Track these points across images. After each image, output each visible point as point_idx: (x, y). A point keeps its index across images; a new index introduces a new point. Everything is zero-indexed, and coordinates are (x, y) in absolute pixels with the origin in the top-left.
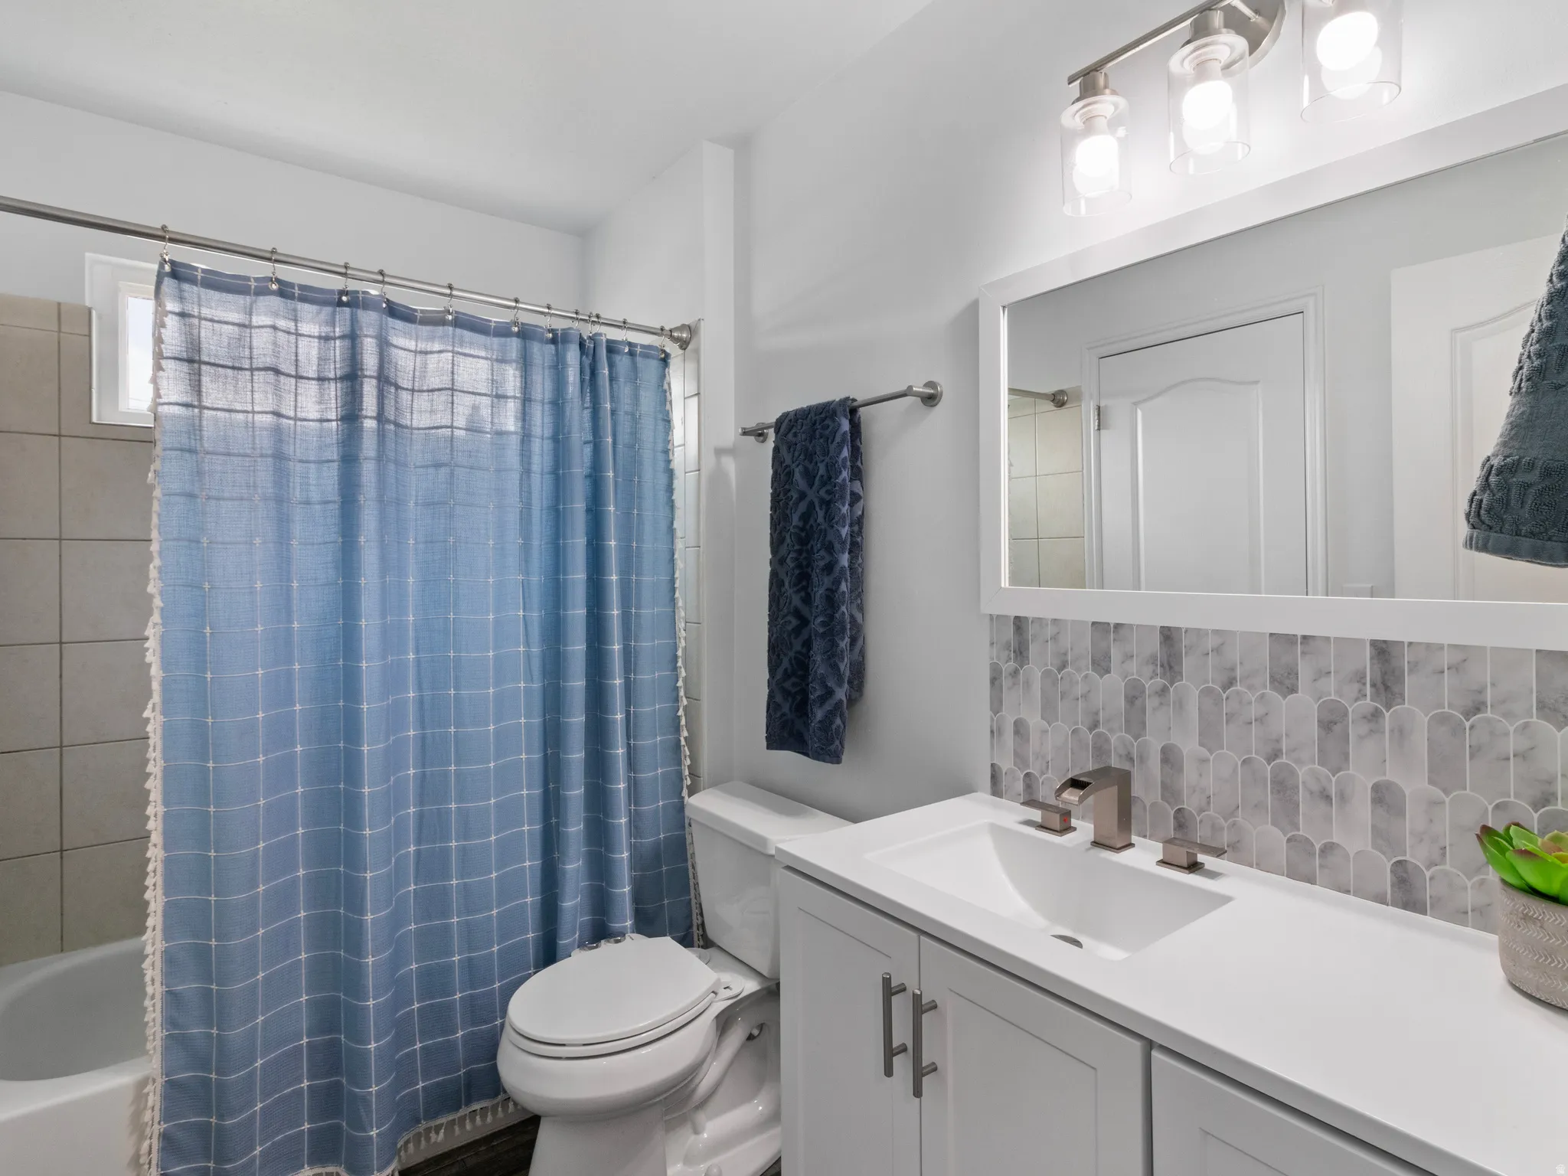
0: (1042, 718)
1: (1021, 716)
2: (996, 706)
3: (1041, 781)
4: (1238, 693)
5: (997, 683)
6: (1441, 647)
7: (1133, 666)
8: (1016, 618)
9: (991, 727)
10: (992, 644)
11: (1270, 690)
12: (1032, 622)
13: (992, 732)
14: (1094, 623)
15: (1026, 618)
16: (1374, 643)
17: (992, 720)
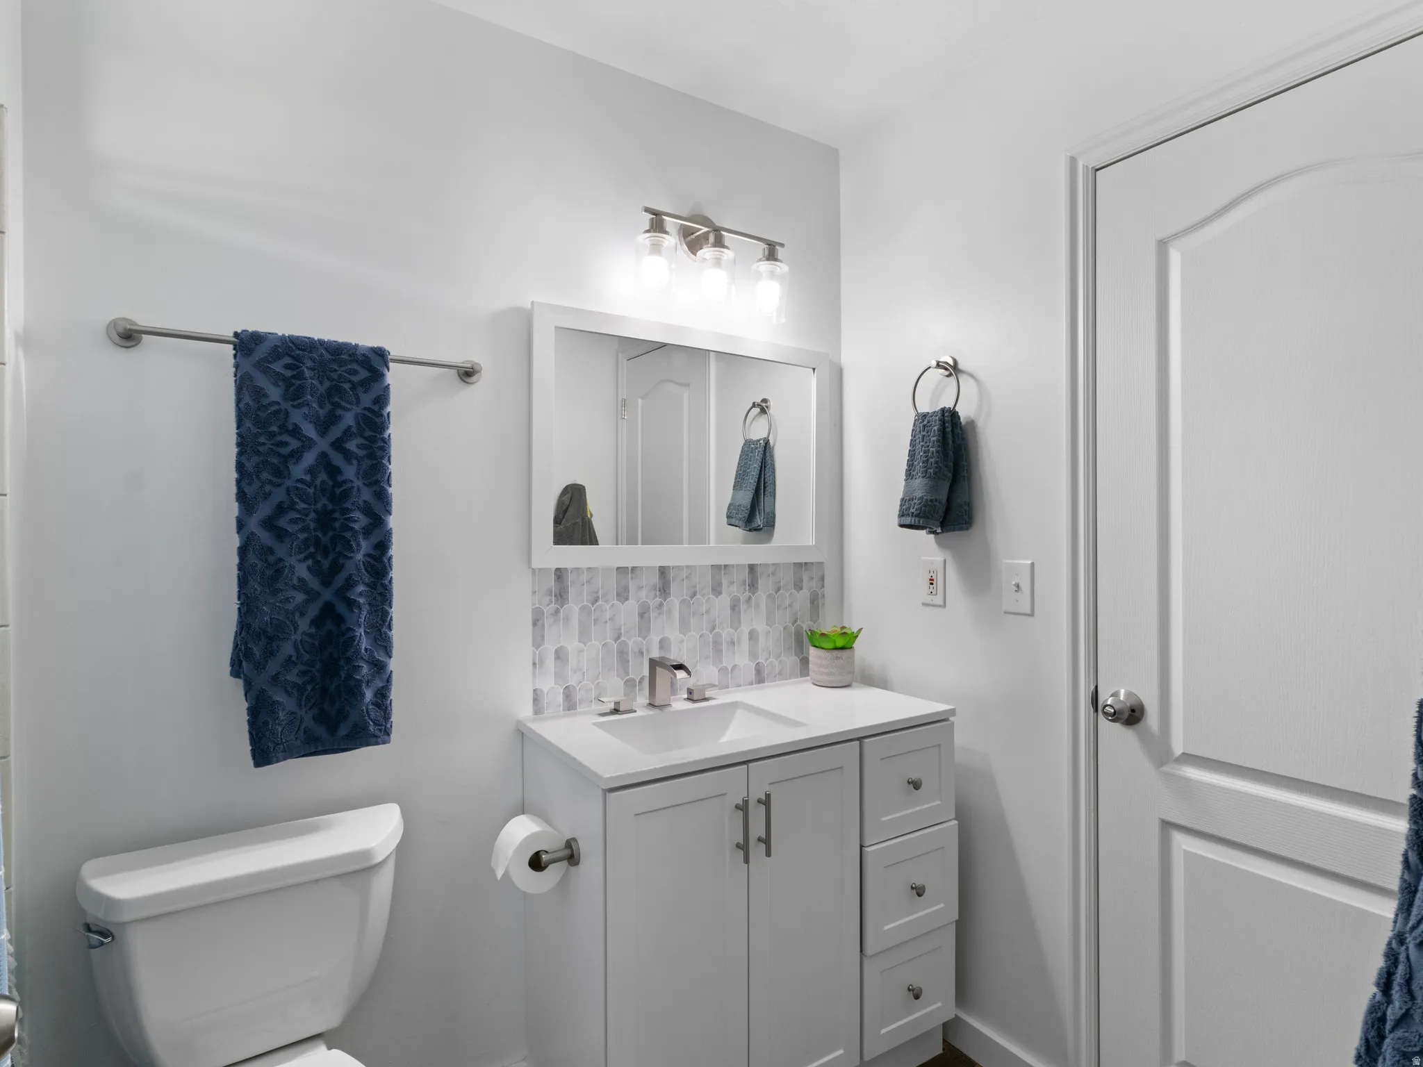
0: (579, 641)
1: (562, 644)
2: (538, 640)
3: (578, 689)
4: (698, 599)
5: (539, 623)
6: (769, 565)
7: (643, 593)
8: (557, 569)
9: (533, 660)
10: (534, 592)
11: (712, 594)
12: (571, 572)
13: (534, 664)
14: (618, 568)
15: (566, 569)
16: (749, 565)
17: (534, 654)
